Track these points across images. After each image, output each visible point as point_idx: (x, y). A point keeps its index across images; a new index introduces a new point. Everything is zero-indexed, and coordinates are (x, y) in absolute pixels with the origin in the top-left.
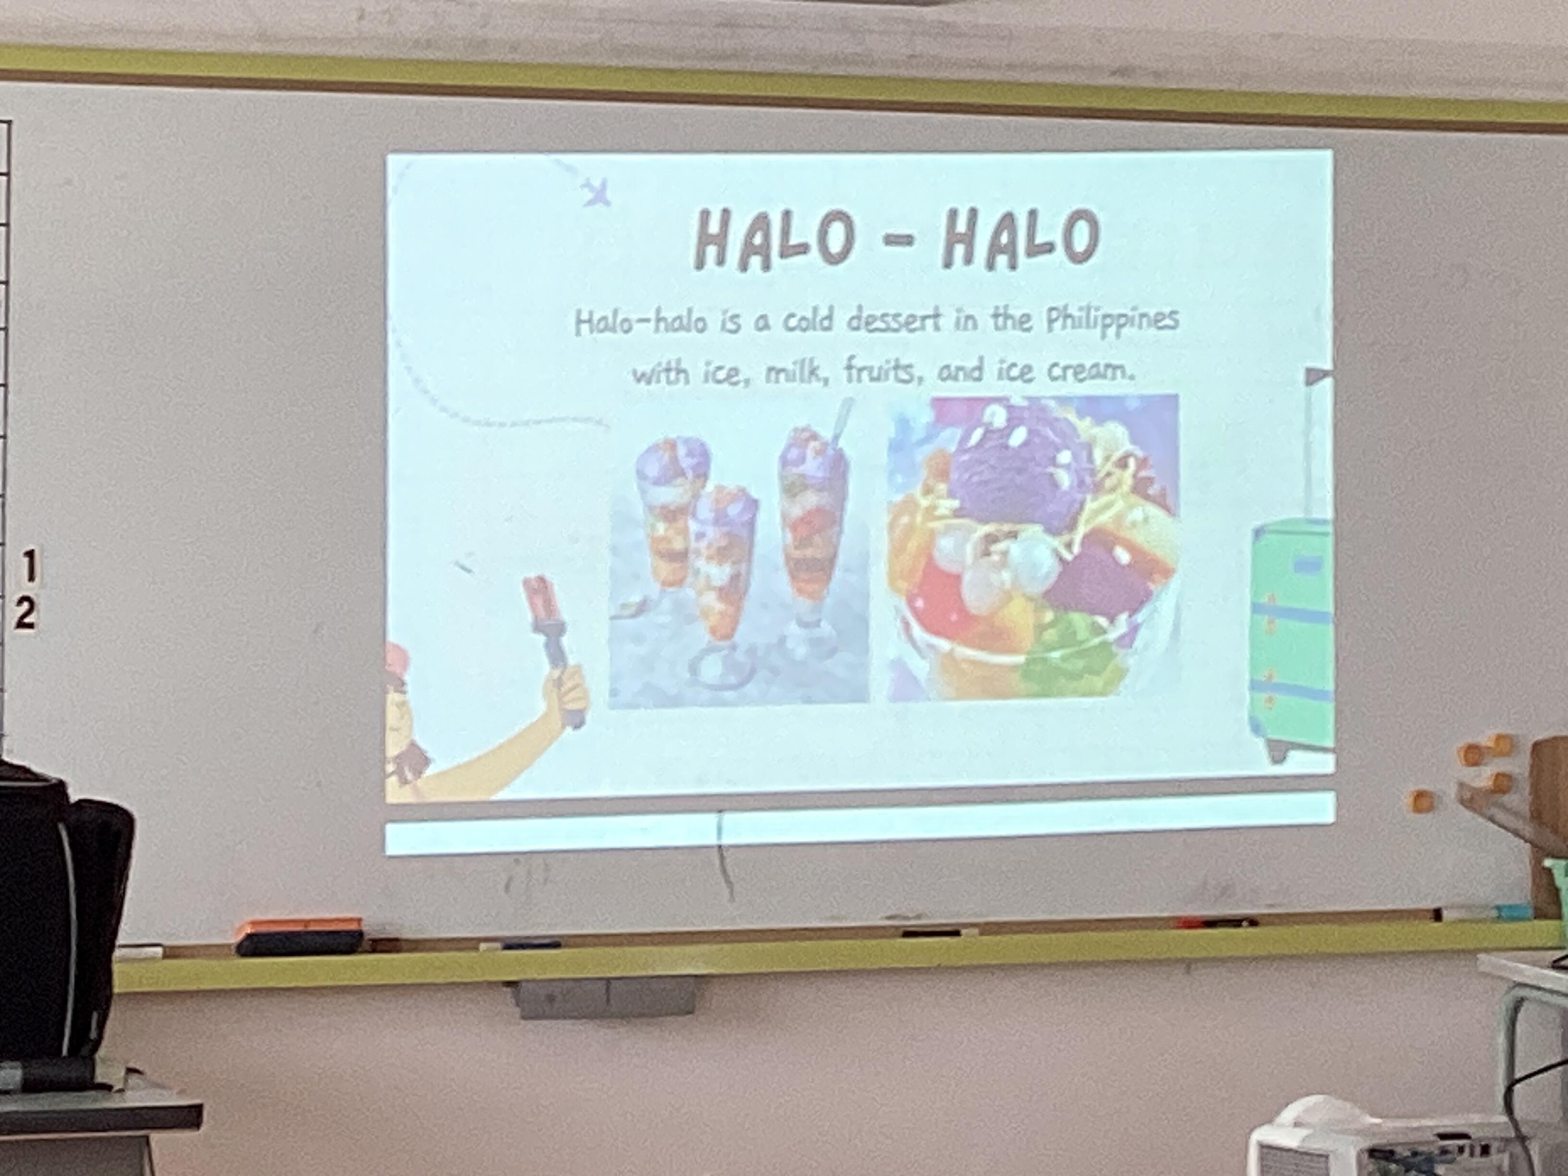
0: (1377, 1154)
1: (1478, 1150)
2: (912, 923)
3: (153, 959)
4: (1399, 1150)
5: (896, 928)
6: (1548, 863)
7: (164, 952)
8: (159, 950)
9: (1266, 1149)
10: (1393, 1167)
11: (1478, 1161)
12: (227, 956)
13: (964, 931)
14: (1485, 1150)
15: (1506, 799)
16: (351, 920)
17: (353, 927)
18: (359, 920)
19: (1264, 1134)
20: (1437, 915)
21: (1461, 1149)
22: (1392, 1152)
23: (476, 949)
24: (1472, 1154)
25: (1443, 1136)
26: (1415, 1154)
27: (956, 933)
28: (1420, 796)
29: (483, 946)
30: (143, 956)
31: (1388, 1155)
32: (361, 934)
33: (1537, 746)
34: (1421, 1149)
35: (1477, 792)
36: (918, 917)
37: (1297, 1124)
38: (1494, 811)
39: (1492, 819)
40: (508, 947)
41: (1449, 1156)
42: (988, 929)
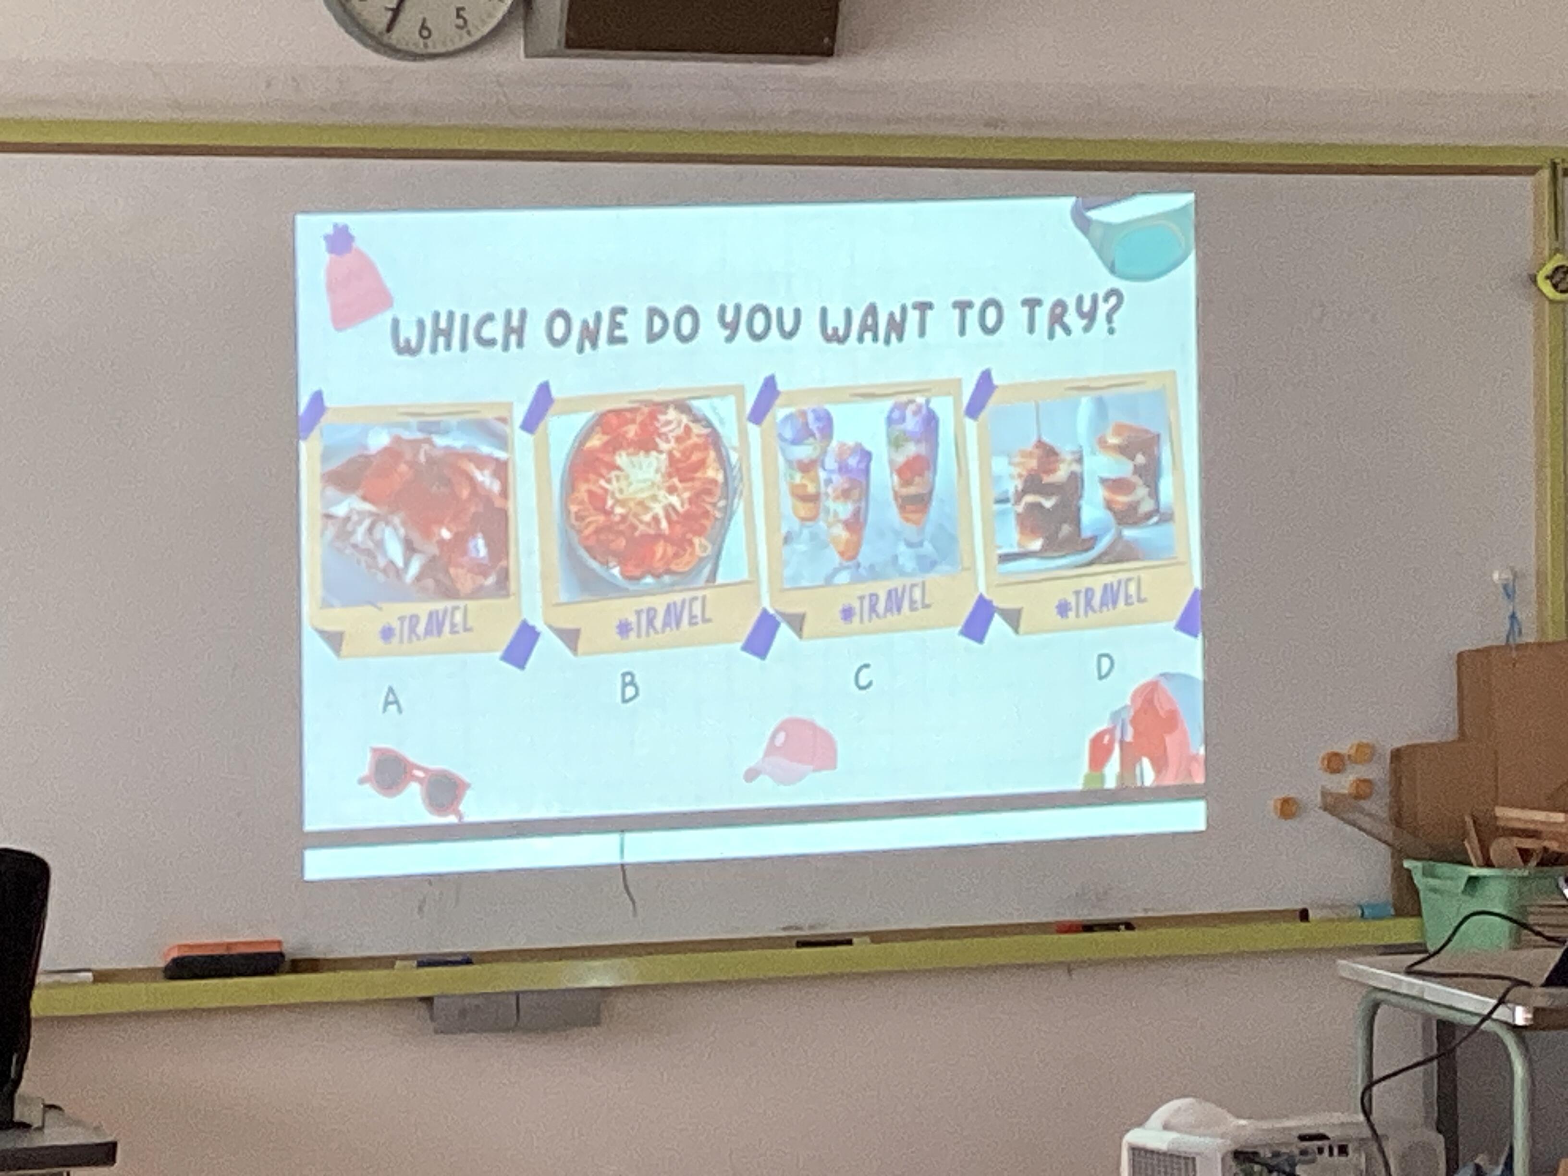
0: (1241, 1157)
1: (1336, 1151)
2: (805, 933)
3: (82, 984)
4: (1262, 1152)
5: (790, 938)
6: (1407, 864)
7: (94, 976)
8: (90, 975)
9: (1136, 1151)
10: (1257, 1168)
11: (1337, 1159)
12: (155, 980)
13: (855, 940)
14: (1343, 1150)
15: (1366, 804)
16: (273, 942)
17: (275, 949)
18: (279, 943)
19: (1136, 1137)
20: (1304, 915)
21: (1321, 1150)
22: (1256, 1154)
23: (392, 966)
24: (1331, 1153)
25: (1302, 1138)
26: (1276, 1154)
27: (849, 942)
28: (1286, 801)
29: (398, 963)
30: (76, 980)
31: (1251, 1156)
32: (281, 955)
33: (1397, 755)
34: (1284, 1150)
35: (1339, 798)
36: (811, 927)
37: (1166, 1127)
38: (1356, 816)
39: (1353, 824)
40: (422, 964)
41: (1309, 1157)
42: (877, 937)
